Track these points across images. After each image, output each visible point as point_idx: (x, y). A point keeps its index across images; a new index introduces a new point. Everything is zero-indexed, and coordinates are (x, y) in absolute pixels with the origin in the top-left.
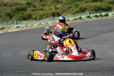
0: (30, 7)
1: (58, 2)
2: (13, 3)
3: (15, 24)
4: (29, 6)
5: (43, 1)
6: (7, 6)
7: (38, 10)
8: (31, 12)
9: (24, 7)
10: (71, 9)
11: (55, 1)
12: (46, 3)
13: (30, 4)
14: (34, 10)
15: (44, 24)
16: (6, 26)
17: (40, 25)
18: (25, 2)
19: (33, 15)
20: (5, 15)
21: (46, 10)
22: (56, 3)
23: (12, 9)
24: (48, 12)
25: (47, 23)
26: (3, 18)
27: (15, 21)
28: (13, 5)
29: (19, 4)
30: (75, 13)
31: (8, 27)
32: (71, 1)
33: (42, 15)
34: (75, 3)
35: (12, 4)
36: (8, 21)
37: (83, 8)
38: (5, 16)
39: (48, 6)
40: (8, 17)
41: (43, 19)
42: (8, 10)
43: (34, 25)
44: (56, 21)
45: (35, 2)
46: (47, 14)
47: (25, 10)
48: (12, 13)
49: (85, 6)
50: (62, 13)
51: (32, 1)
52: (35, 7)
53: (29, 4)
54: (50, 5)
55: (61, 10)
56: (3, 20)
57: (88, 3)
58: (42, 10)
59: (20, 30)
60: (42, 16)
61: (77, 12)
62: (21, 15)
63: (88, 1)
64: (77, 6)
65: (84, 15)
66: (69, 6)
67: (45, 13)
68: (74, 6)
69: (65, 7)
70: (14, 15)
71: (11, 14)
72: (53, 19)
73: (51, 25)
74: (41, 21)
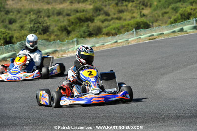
0: (99, 15)
1: (145, 5)
2: (71, 10)
3: (75, 43)
4: (97, 13)
5: (120, 4)
6: (62, 14)
7: (112, 19)
8: (101, 23)
9: (90, 16)
10: (166, 16)
11: (139, 4)
12: (125, 7)
13: (100, 11)
14: (106, 20)
15: (121, 42)
16: (60, 48)
17: (116, 44)
18: (91, 7)
19: (105, 27)
20: (58, 29)
22: (143, 7)
23: (69, 20)
24: (129, 22)
25: (126, 41)
27: (75, 39)
28: (71, 13)
29: (82, 10)
30: (173, 21)
31: (63, 48)
32: (167, 3)
33: (119, 28)
34: (173, 6)
35: (69, 12)
36: (64, 39)
37: (186, 14)
38: (58, 31)
39: (129, 12)
40: (64, 32)
41: (121, 33)
43: (106, 44)
44: (141, 37)
45: (108, 7)
46: (128, 25)
47: (91, 20)
48: (70, 26)
49: (189, 11)
50: (152, 23)
51: (102, 5)
52: (107, 14)
53: (97, 10)
54: (132, 10)
55: (150, 18)
56: (55, 37)
57: (194, 4)
58: (119, 19)
60: (119, 30)
61: (176, 21)
62: (84, 28)
63: (193, 2)
64: (176, 10)
65: (188, 24)
66: (164, 10)
67: (123, 24)
68: (171, 11)
69: (156, 14)
70: (74, 30)
71: (69, 28)
72: (137, 33)
73: (133, 43)
74: (117, 37)
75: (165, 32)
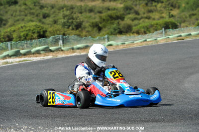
0: (129, 14)
1: (173, 6)
2: (103, 8)
3: (106, 40)
4: (128, 12)
5: (149, 5)
6: (94, 11)
7: (142, 18)
8: (131, 22)
9: (121, 15)
10: (194, 17)
11: (168, 5)
12: (155, 8)
13: (130, 9)
14: (135, 19)
15: (151, 41)
16: (91, 44)
17: (145, 42)
18: (122, 6)
19: (135, 26)
20: (90, 25)
21: (154, 19)
22: (171, 8)
23: (101, 17)
24: (158, 22)
25: (156, 40)
26: (88, 31)
27: (106, 36)
29: (113, 8)
32: (195, 5)
33: (148, 27)
35: (101, 10)
36: (94, 35)
38: (90, 27)
39: (158, 12)
40: (95, 29)
41: (150, 32)
42: (95, 18)
43: (135, 42)
44: (170, 37)
45: (138, 6)
46: (157, 24)
47: (122, 18)
48: (101, 23)
50: (180, 23)
51: (132, 4)
52: (137, 13)
53: (128, 9)
54: (161, 10)
55: (179, 19)
56: (87, 33)
58: (148, 18)
59: (112, 50)
62: (115, 25)
66: (192, 12)
67: (152, 23)
69: (184, 15)
70: (105, 27)
71: (100, 25)
72: (166, 32)
73: (162, 42)
74: (146, 35)
75: (193, 33)
